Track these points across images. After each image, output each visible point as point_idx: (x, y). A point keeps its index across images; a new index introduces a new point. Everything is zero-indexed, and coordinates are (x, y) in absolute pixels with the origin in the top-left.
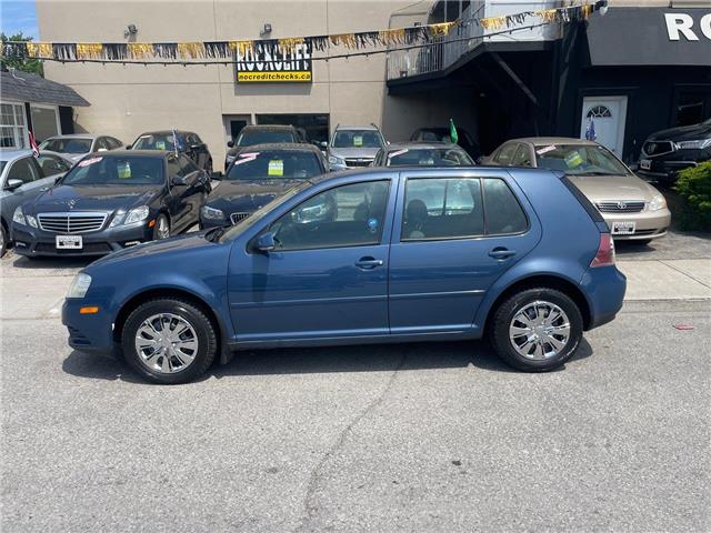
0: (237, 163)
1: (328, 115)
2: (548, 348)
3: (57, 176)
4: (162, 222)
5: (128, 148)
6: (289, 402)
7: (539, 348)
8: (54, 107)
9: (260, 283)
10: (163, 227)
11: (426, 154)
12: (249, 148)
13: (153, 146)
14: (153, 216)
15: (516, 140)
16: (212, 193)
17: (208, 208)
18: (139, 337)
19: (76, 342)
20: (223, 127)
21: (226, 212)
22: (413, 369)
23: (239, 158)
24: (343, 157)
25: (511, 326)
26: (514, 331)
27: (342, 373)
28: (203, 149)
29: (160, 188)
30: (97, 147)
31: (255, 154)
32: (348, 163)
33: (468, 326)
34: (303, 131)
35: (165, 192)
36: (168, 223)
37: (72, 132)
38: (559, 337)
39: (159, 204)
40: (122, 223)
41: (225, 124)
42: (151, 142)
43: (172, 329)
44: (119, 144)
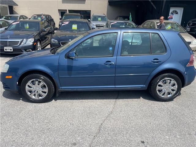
0: (62, 25)
1: (90, 11)
2: (169, 93)
3: (5, 28)
4: (38, 43)
5: (29, 19)
6: (80, 112)
7: (166, 94)
8: (7, 6)
9: (70, 68)
10: (39, 45)
11: (122, 24)
12: (66, 20)
13: (37, 19)
14: (35, 41)
15: (150, 20)
16: (54, 34)
17: (53, 39)
18: (27, 87)
19: (5, 87)
20: (58, 13)
21: (59, 41)
22: (122, 99)
23: (63, 23)
24: (95, 24)
25: (157, 86)
26: (158, 88)
27: (98, 100)
28: (52, 20)
29: (38, 32)
30: (20, 18)
31: (68, 22)
32: (96, 26)
33: (142, 86)
34: (83, 16)
35: (39, 34)
36: (41, 44)
37: (13, 14)
38: (173, 90)
39: (37, 38)
40: (25, 43)
41: (59, 12)
42: (36, 17)
43: (38, 84)
44: (27, 18)
